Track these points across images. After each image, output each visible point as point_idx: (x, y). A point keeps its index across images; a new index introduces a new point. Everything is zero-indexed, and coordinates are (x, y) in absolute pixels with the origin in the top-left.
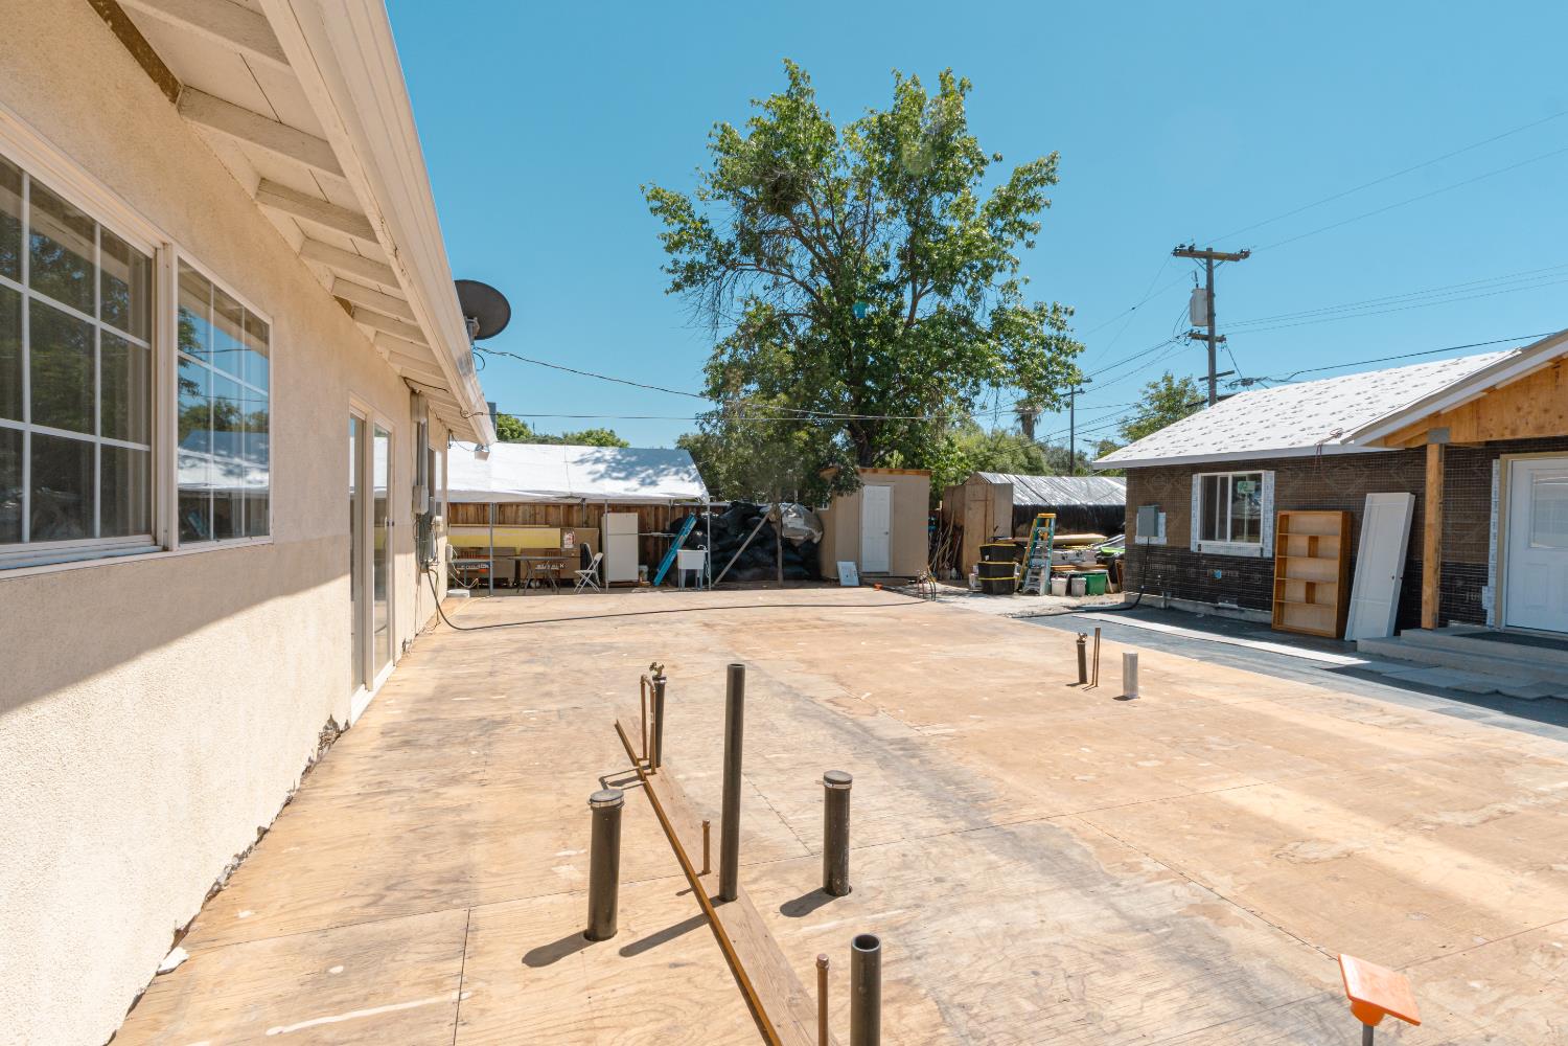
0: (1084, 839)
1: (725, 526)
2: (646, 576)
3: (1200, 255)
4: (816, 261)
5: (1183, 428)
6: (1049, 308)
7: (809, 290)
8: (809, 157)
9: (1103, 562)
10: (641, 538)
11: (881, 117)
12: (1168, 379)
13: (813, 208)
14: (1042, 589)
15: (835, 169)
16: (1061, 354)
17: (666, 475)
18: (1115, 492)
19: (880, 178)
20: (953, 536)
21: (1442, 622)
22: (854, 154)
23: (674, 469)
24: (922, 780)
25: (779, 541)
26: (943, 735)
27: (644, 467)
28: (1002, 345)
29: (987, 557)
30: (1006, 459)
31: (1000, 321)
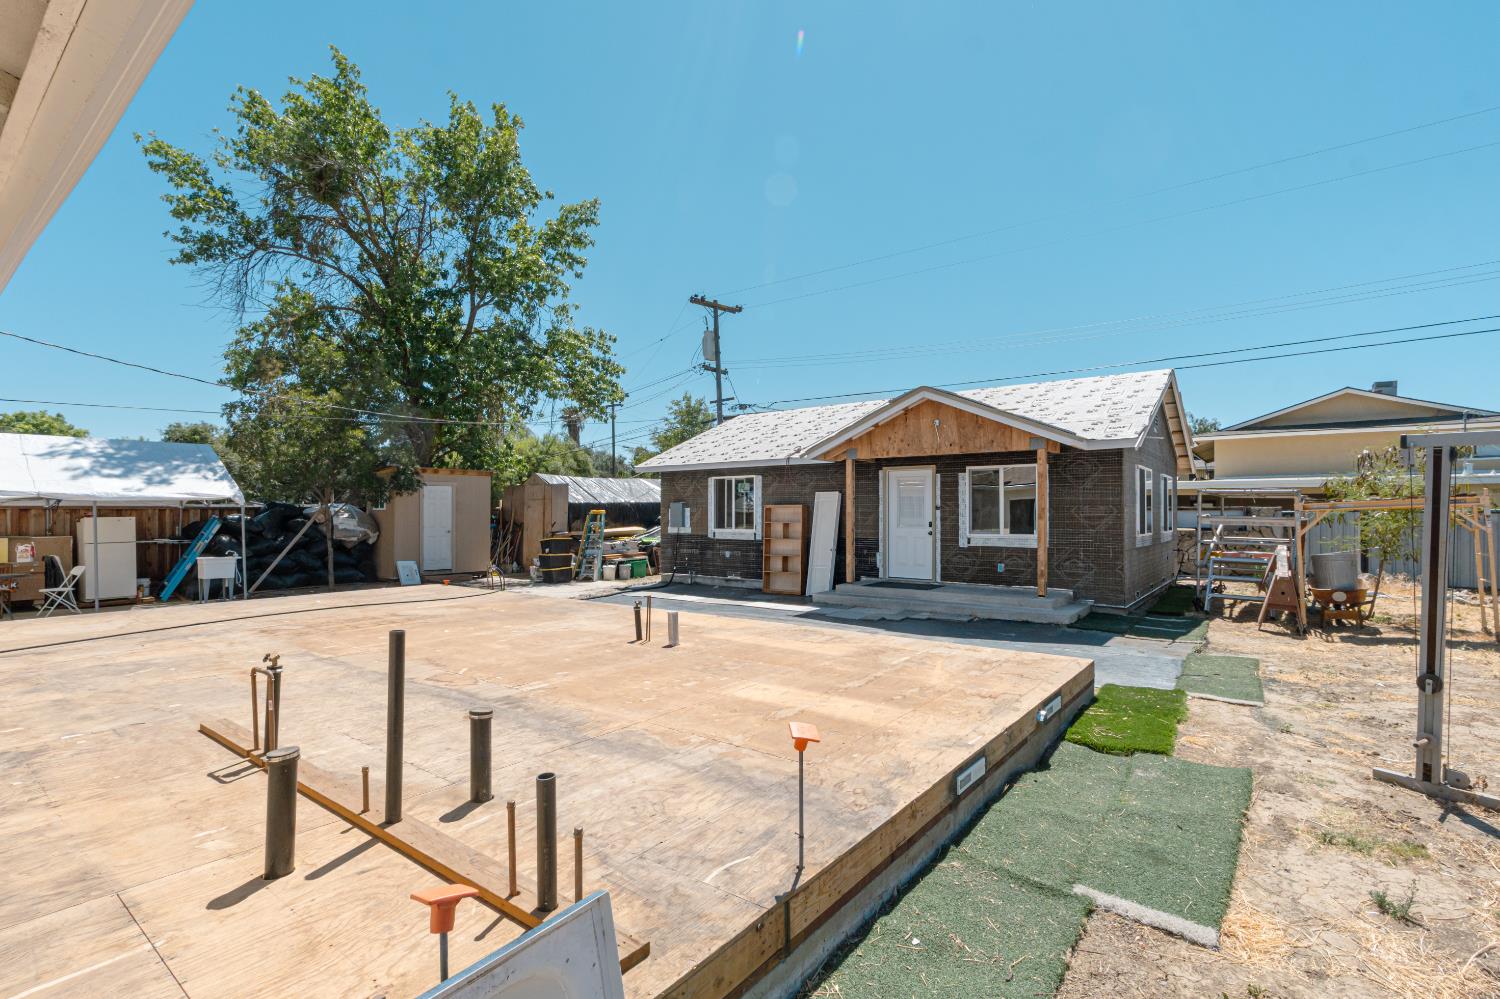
0: (654, 734)
1: (261, 529)
2: (147, 591)
3: (708, 304)
4: (365, 256)
5: (701, 441)
6: (596, 333)
7: (357, 283)
8: (359, 152)
9: (644, 550)
10: (139, 546)
11: (436, 133)
12: (688, 399)
13: (364, 204)
14: (596, 575)
15: (387, 168)
16: (606, 374)
17: (183, 473)
18: (651, 491)
19: (437, 189)
20: (513, 532)
21: (857, 579)
22: (407, 159)
23: (193, 466)
24: (529, 721)
25: (329, 544)
26: (539, 689)
27: (151, 463)
28: (556, 361)
29: (547, 550)
30: (557, 462)
31: (554, 341)
